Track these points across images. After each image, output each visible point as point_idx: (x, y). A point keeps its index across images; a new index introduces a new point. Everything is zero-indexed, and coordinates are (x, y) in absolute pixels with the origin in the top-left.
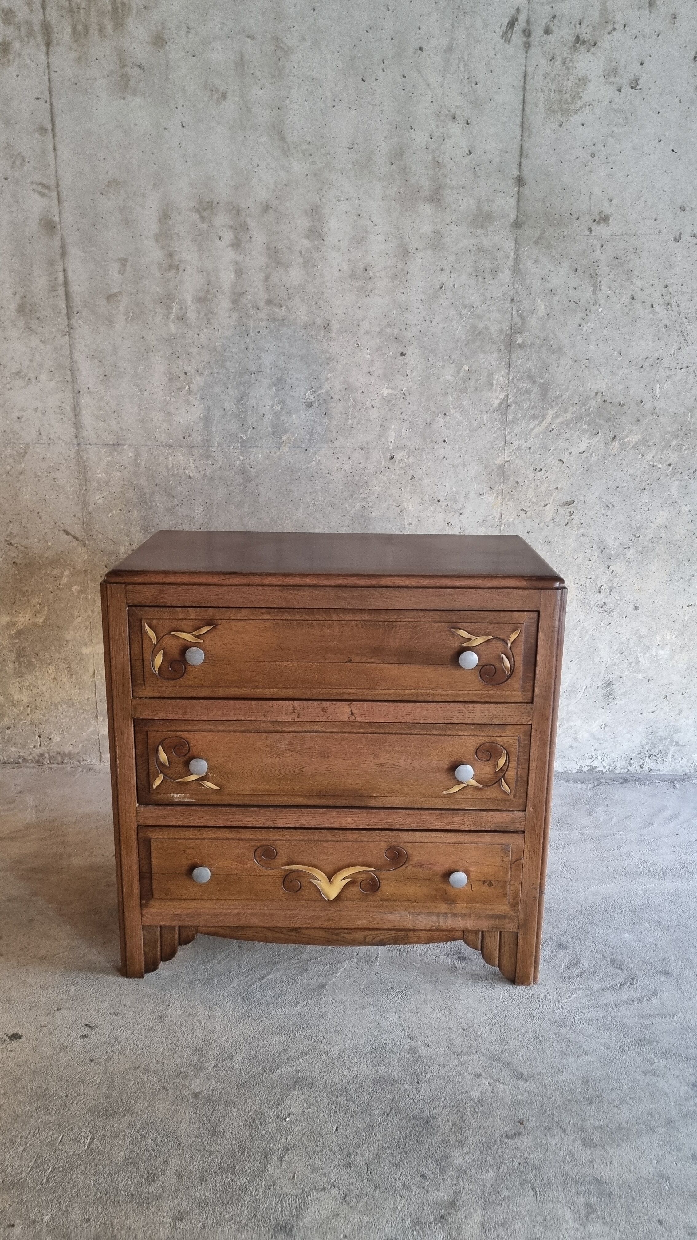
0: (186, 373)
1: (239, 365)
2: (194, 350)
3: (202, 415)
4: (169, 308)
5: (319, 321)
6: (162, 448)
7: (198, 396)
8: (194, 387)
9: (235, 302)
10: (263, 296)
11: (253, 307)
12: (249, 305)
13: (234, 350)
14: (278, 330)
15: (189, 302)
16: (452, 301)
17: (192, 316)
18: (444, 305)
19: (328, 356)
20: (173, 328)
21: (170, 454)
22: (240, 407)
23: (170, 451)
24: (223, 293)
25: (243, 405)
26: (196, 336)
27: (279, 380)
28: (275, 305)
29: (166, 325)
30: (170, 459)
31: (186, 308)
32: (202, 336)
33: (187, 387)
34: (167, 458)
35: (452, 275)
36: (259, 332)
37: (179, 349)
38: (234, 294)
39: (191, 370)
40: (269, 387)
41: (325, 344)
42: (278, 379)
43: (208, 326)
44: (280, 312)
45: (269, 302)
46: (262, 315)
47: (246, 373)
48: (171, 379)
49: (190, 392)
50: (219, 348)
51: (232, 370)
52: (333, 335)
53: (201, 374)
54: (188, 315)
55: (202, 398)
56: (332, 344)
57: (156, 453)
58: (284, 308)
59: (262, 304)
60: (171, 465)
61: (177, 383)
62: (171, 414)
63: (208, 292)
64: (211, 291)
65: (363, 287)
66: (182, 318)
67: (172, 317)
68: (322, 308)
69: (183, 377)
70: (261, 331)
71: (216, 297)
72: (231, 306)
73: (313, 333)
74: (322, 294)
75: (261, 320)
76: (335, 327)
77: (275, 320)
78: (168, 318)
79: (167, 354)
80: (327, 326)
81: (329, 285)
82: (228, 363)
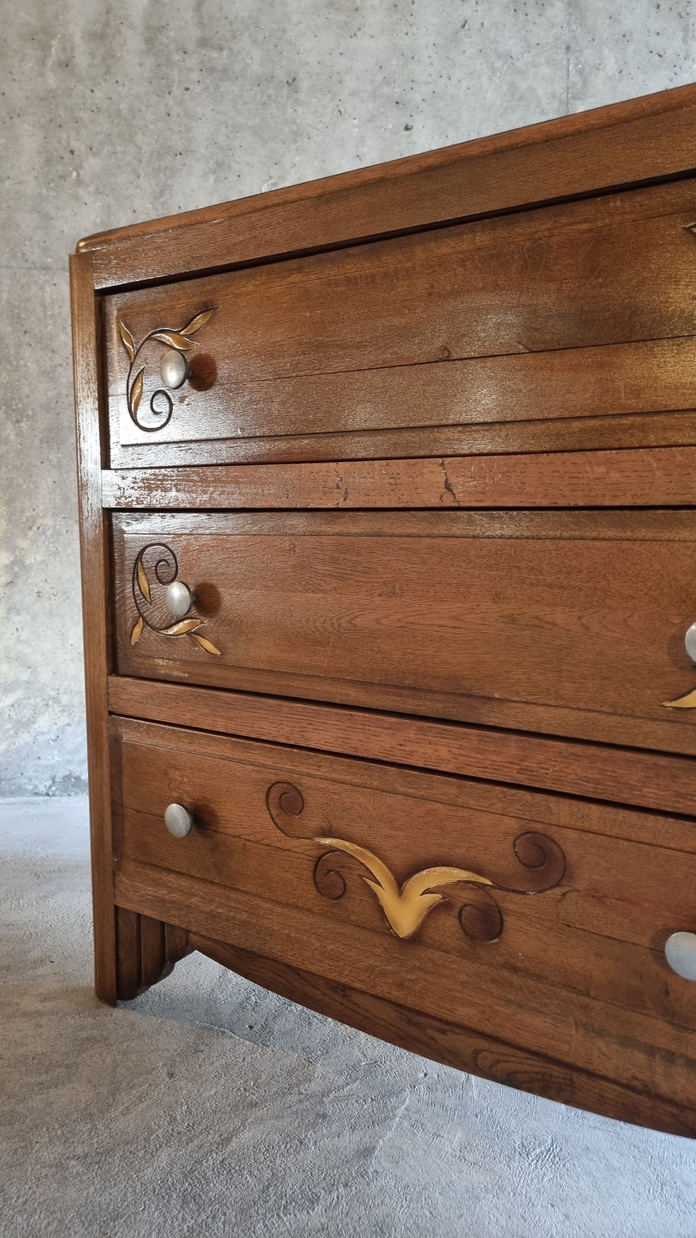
0: (72, 152)
1: (156, 141)
2: (85, 116)
3: (98, 220)
4: (46, 48)
5: (281, 75)
6: (35, 272)
7: (92, 188)
8: (86, 174)
9: (150, 41)
10: (193, 33)
11: (178, 50)
12: (172, 47)
13: (150, 116)
14: (217, 87)
15: (77, 39)
16: (480, 47)
17: (81, 60)
18: (468, 53)
19: (294, 128)
20: (52, 80)
21: (48, 281)
22: (160, 207)
23: (47, 278)
24: (131, 27)
25: (163, 204)
26: (88, 92)
27: (219, 165)
28: (212, 47)
29: (42, 75)
30: (48, 289)
31: (73, 49)
32: (98, 93)
33: (75, 174)
34: (42, 289)
35: (480, 8)
36: (187, 89)
37: (62, 113)
38: (148, 28)
39: (79, 146)
40: (205, 176)
41: (290, 111)
42: (217, 163)
43: (107, 77)
44: (221, 59)
45: (203, 43)
46: (192, 62)
47: (167, 153)
48: (48, 161)
49: (79, 182)
50: (125, 113)
51: (145, 148)
52: (302, 96)
53: (95, 155)
54: (76, 60)
55: (98, 192)
56: (300, 110)
57: (24, 281)
58: (225, 52)
59: (191, 46)
60: (48, 300)
61: (59, 168)
62: (48, 217)
63: (107, 24)
64: (113, 23)
65: (346, 24)
66: (66, 64)
67: (50, 62)
68: (285, 54)
69: (67, 156)
70: (191, 87)
71: (120, 32)
72: (144, 47)
73: (272, 92)
74: (284, 31)
75: (190, 70)
76: (304, 84)
77: (212, 70)
78: (44, 64)
79: (43, 121)
80: (292, 82)
81: (295, 18)
82: (139, 138)
